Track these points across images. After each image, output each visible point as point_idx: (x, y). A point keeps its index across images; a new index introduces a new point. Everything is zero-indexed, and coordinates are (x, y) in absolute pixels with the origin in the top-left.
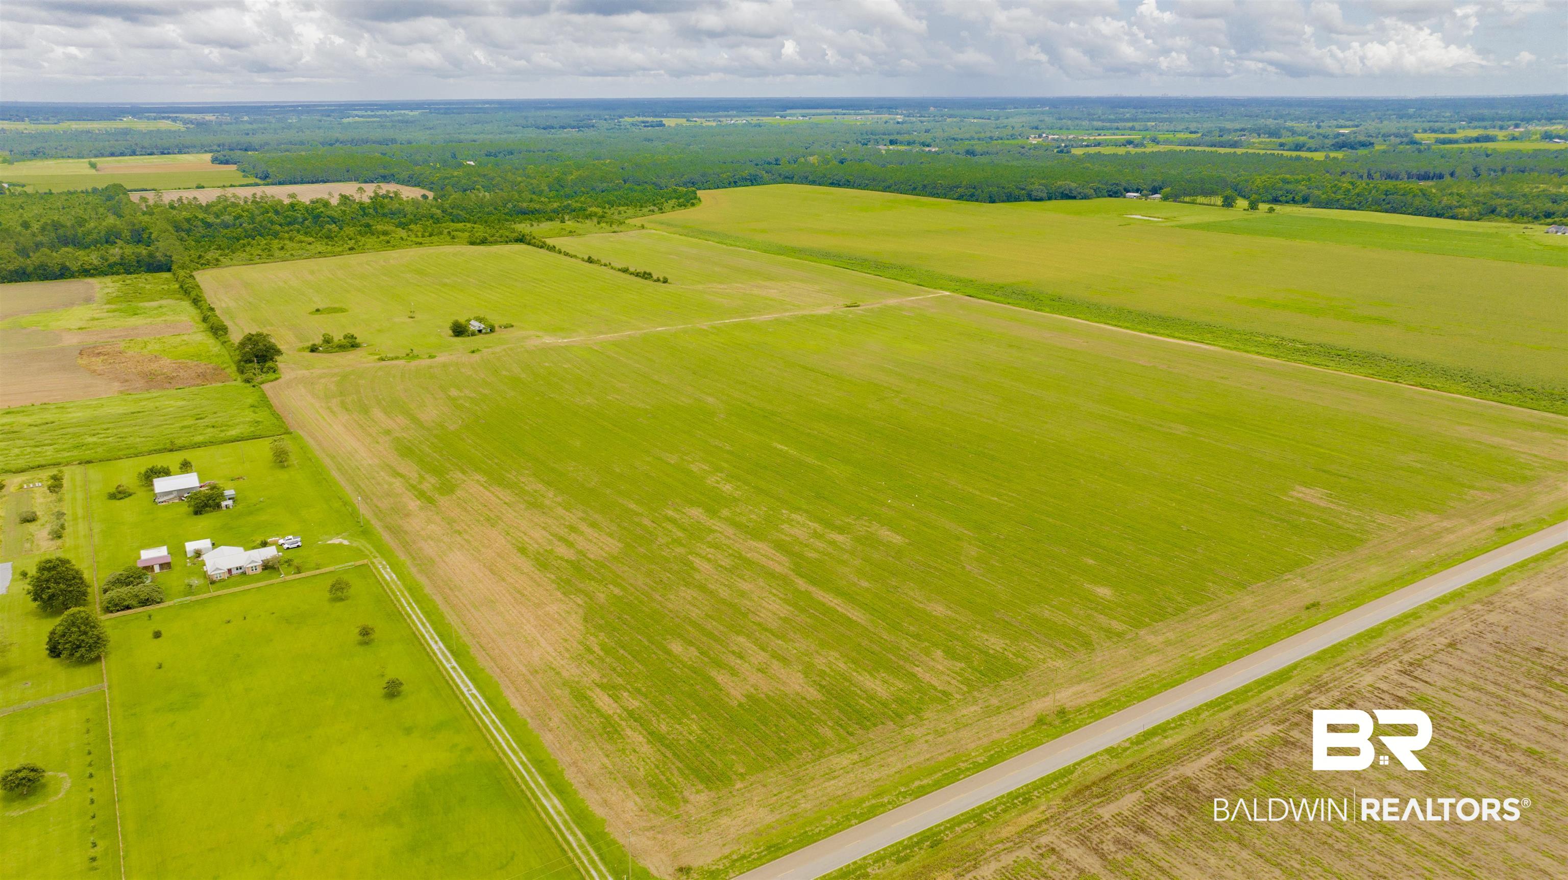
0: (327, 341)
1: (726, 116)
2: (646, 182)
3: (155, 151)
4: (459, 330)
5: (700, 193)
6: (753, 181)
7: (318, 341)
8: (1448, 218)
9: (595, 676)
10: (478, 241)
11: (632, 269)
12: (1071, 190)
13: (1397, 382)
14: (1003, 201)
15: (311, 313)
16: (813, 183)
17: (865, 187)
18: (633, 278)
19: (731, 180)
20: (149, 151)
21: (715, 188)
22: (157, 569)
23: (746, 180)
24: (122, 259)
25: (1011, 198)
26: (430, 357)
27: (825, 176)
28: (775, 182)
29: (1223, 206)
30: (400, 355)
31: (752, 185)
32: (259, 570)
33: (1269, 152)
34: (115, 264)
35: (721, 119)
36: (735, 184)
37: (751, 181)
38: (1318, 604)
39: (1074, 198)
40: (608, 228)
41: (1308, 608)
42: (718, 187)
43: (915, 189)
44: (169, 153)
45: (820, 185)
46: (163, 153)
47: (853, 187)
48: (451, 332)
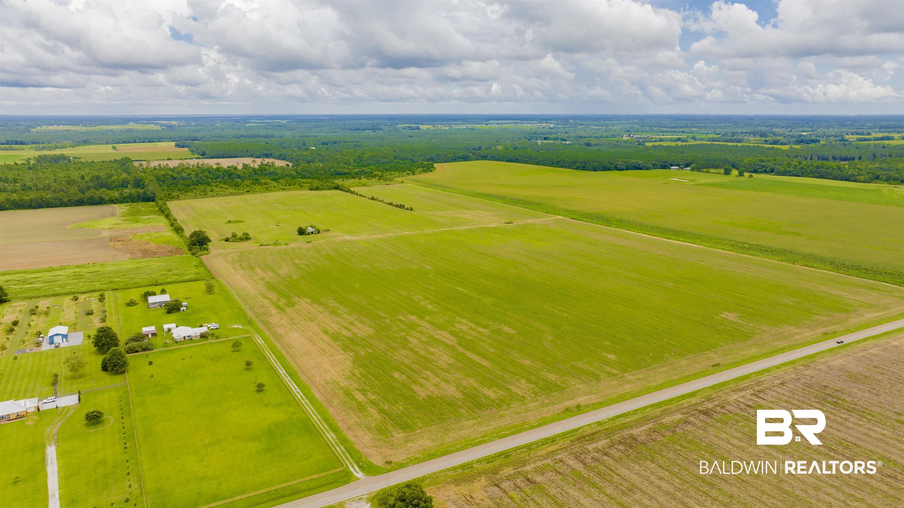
0: (234, 236)
1: (455, 124)
2: (406, 159)
3: (146, 140)
4: (302, 232)
5: (435, 165)
6: (465, 158)
7: (230, 236)
8: (852, 181)
9: (356, 386)
10: (314, 188)
11: (394, 204)
12: (639, 165)
13: (794, 264)
14: (601, 170)
15: (226, 223)
16: (498, 160)
17: (526, 162)
18: (395, 207)
19: (453, 158)
20: (143, 141)
21: (444, 162)
22: (150, 336)
23: (461, 158)
24: (130, 195)
25: (605, 169)
26: (286, 244)
27: (504, 156)
28: (477, 159)
29: (724, 174)
30: (271, 243)
31: (464, 161)
32: (199, 337)
33: (756, 145)
34: (127, 197)
35: (452, 126)
36: (454, 160)
37: (464, 159)
38: (719, 364)
39: (641, 169)
40: (384, 182)
41: (713, 366)
42: (446, 162)
43: (553, 163)
44: (153, 142)
45: (501, 161)
46: (150, 142)
47: (519, 162)
48: (297, 233)
